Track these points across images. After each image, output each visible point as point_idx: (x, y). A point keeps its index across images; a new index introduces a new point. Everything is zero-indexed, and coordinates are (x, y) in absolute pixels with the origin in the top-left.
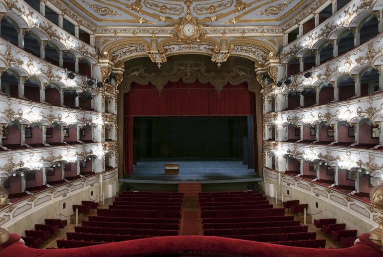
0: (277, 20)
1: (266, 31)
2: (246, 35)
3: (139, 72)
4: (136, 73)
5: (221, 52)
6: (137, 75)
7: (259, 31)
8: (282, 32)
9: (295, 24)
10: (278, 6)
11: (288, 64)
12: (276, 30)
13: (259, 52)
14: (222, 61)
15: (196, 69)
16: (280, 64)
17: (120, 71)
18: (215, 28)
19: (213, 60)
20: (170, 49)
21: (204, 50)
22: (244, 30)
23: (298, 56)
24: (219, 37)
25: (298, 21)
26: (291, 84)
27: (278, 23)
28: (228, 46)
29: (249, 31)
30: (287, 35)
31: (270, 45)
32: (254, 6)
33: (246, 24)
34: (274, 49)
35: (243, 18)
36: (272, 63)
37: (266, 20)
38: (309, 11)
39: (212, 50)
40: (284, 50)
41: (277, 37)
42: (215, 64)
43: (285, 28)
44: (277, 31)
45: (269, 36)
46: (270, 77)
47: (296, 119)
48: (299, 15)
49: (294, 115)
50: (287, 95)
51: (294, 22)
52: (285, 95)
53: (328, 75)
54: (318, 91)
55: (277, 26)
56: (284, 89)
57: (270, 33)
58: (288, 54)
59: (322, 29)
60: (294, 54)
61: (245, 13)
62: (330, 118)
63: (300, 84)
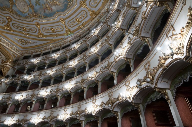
0: (22, 48)
1: (13, 49)
7: (10, 46)
8: (21, 54)
9: (30, 53)
10: (27, 41)
11: (17, 69)
12: (18, 51)
16: (12, 68)
22: (1, 40)
23: (26, 66)
25: (32, 53)
29: (4, 42)
30: (23, 57)
31: (12, 56)
32: (15, 33)
33: (4, 38)
34: (13, 59)
35: (4, 34)
36: (8, 65)
37: (16, 44)
38: (40, 51)
40: (19, 61)
41: (17, 55)
43: (24, 53)
45: (13, 52)
46: (3, 72)
47: (9, 98)
48: (34, 50)
49: (9, 96)
50: (8, 85)
51: (30, 52)
52: (7, 84)
53: (40, 75)
54: (30, 84)
55: (20, 50)
56: (8, 80)
57: (15, 51)
58: (20, 64)
59: (43, 57)
60: (25, 65)
61: (8, 33)
62: (33, 96)
63: (21, 79)
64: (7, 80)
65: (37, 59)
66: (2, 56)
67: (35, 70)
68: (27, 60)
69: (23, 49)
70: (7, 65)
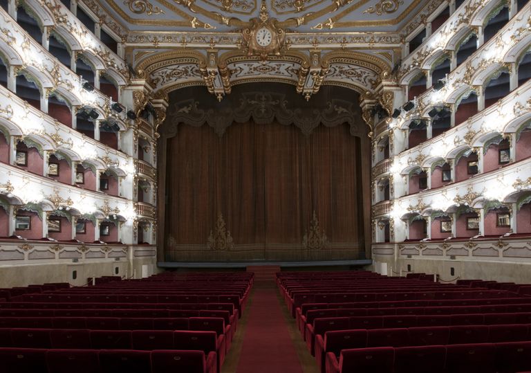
0: (393, 22)
1: (377, 40)
2: (348, 46)
3: (189, 109)
4: (186, 110)
5: (311, 70)
6: (187, 112)
7: (367, 40)
8: (401, 41)
9: (420, 24)
11: (409, 85)
12: (391, 38)
13: (366, 75)
14: (312, 91)
15: (274, 103)
16: (398, 88)
17: (162, 103)
18: (303, 35)
19: (299, 90)
20: (236, 70)
21: (286, 73)
22: (344, 38)
23: (424, 68)
24: (308, 49)
25: (424, 17)
26: (413, 110)
27: (395, 27)
28: (321, 62)
29: (353, 39)
30: (407, 44)
31: (383, 60)
33: (347, 28)
34: (389, 67)
35: (343, 20)
36: (386, 86)
37: (377, 23)
39: (298, 72)
40: (403, 64)
41: (392, 48)
42: (302, 96)
43: (405, 33)
44: (393, 40)
45: (380, 48)
46: (383, 107)
47: (420, 158)
48: (426, 8)
49: (418, 153)
50: (407, 131)
51: (419, 21)
52: (404, 130)
53: (469, 76)
54: (454, 110)
55: (393, 32)
56: (403, 121)
57: (382, 42)
58: (409, 68)
59: (459, 15)
60: (419, 65)
61: (347, 12)
62: (472, 138)
63: (426, 106)
64: (401, 120)
65: (443, 30)
66: (365, 73)
67: (451, 65)
68: (419, 51)
69: (398, 22)
70: (385, 88)
